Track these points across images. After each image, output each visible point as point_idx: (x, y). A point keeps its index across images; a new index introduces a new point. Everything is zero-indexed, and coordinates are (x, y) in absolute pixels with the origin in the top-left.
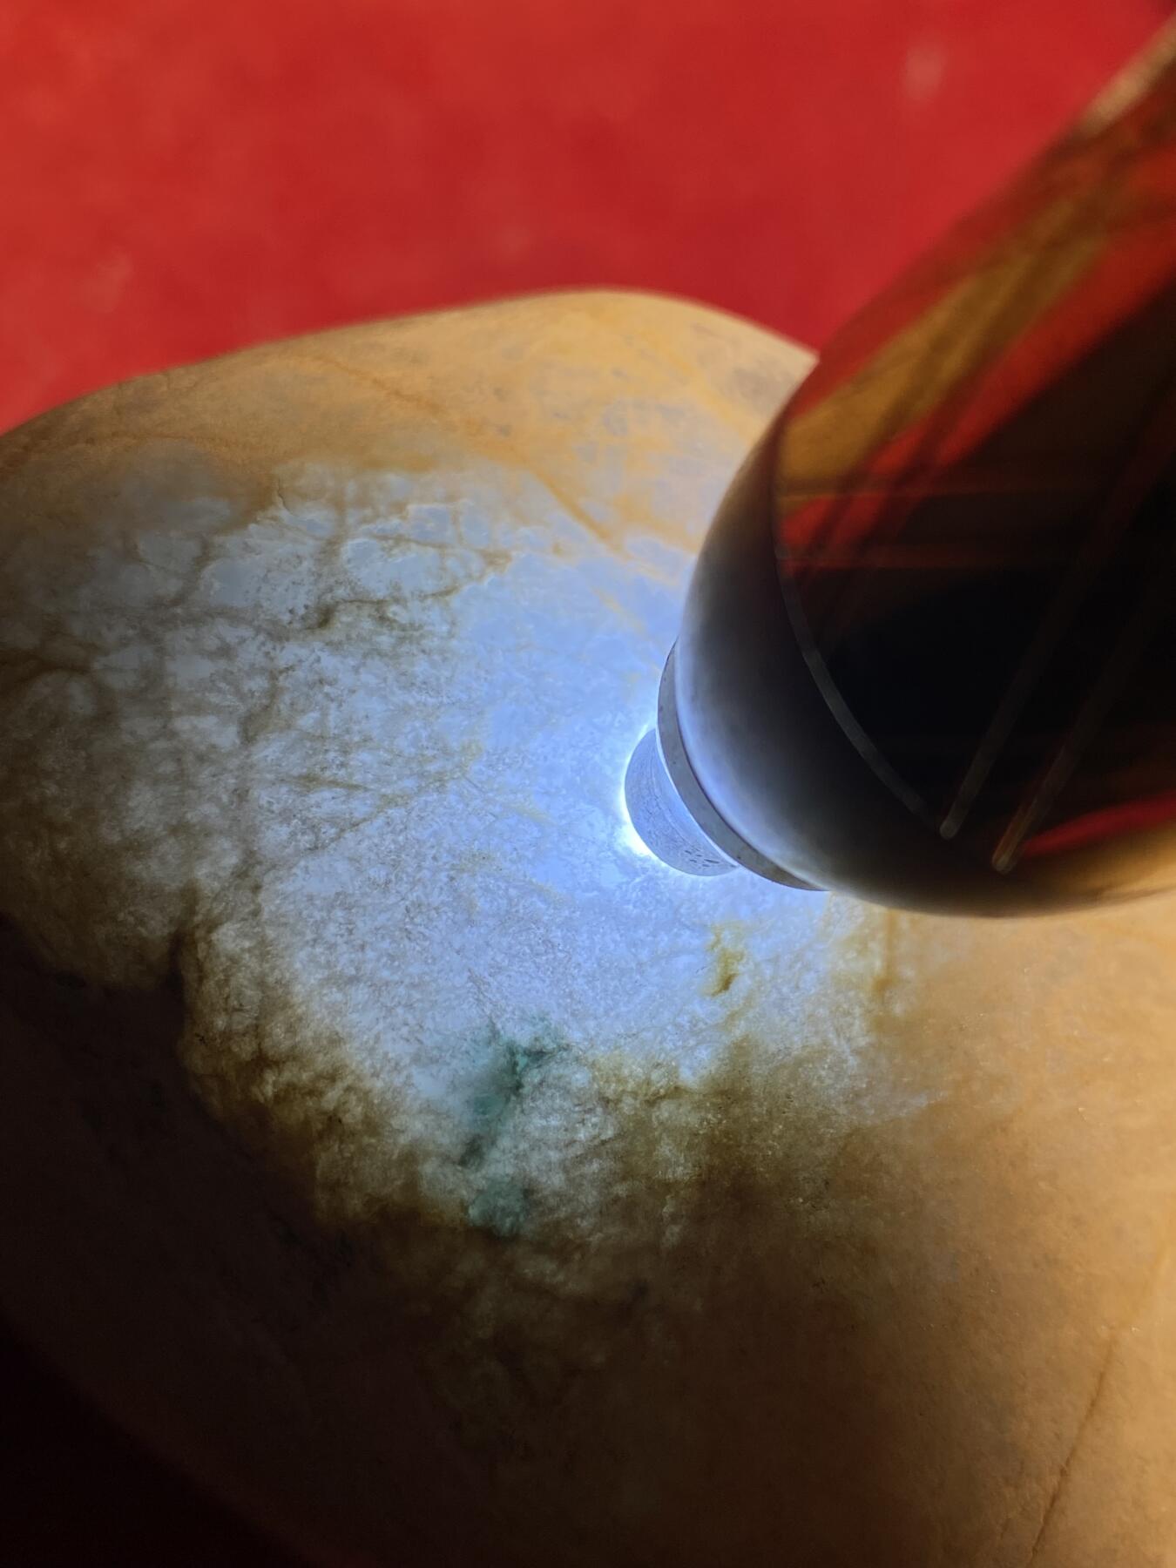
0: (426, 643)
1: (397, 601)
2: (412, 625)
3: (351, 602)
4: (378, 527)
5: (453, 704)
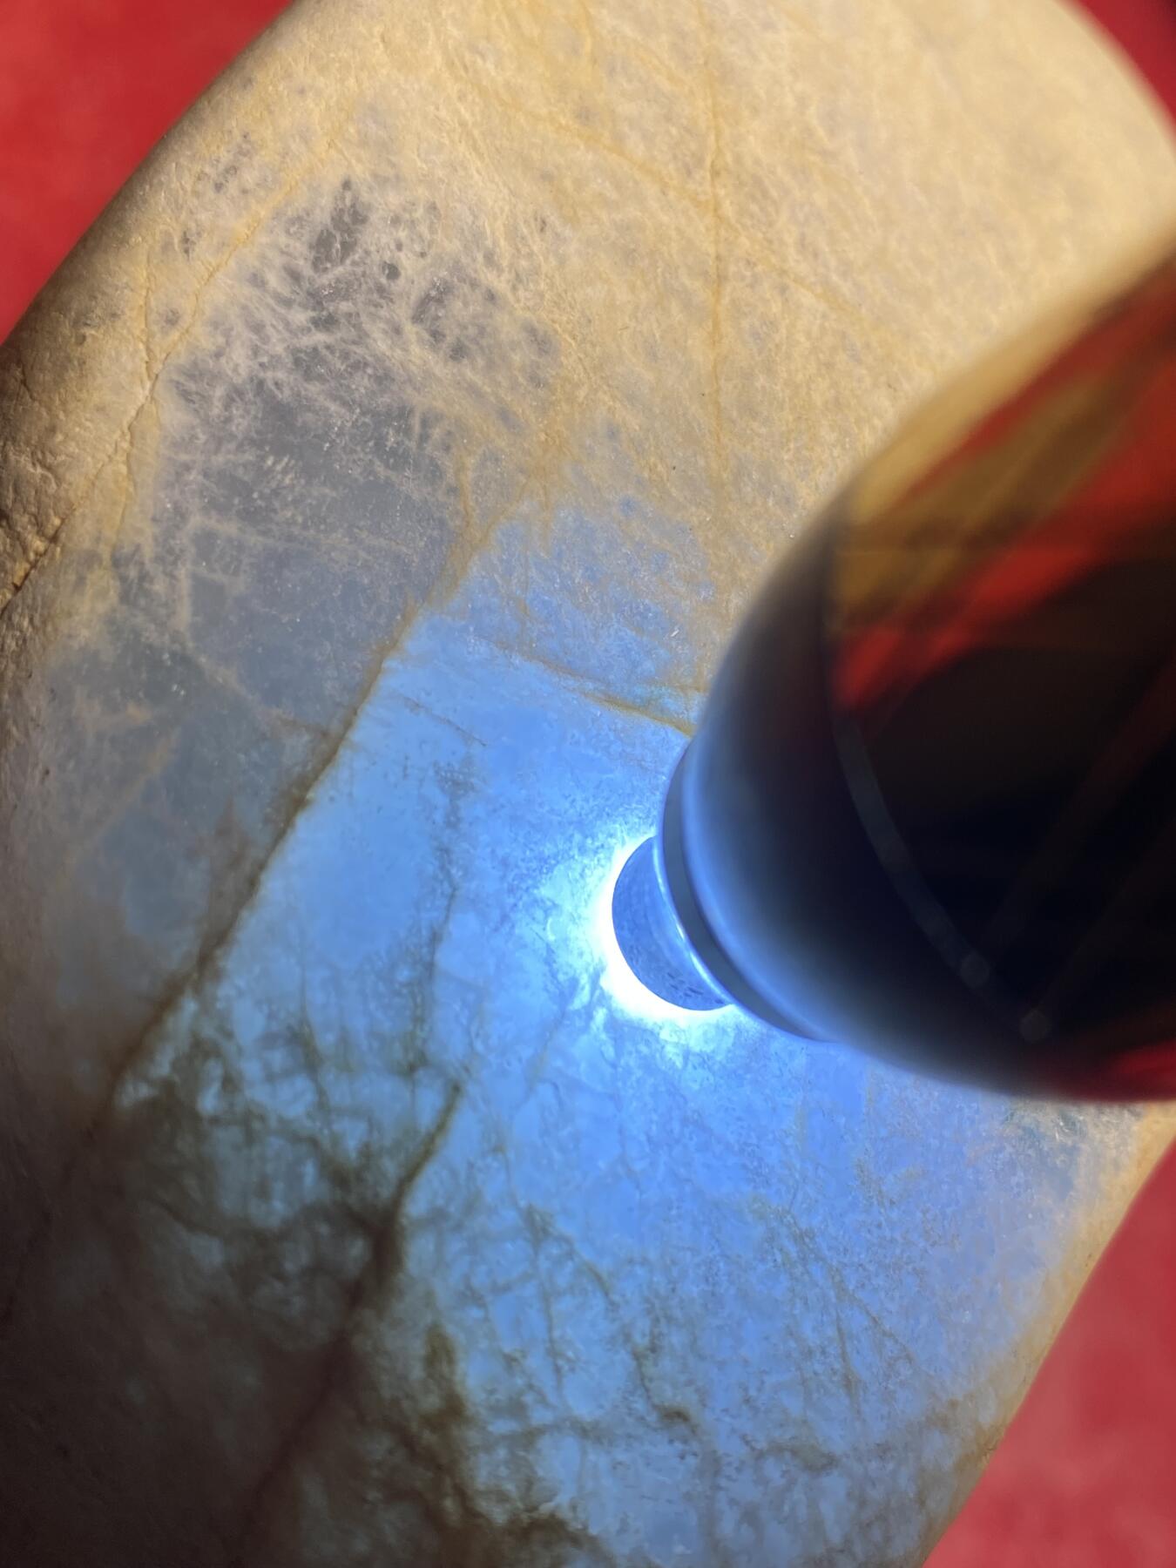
0: (663, 1290)
1: (628, 1338)
2: (649, 1312)
3: (647, 1390)
4: (546, 1381)
5: (717, 1241)
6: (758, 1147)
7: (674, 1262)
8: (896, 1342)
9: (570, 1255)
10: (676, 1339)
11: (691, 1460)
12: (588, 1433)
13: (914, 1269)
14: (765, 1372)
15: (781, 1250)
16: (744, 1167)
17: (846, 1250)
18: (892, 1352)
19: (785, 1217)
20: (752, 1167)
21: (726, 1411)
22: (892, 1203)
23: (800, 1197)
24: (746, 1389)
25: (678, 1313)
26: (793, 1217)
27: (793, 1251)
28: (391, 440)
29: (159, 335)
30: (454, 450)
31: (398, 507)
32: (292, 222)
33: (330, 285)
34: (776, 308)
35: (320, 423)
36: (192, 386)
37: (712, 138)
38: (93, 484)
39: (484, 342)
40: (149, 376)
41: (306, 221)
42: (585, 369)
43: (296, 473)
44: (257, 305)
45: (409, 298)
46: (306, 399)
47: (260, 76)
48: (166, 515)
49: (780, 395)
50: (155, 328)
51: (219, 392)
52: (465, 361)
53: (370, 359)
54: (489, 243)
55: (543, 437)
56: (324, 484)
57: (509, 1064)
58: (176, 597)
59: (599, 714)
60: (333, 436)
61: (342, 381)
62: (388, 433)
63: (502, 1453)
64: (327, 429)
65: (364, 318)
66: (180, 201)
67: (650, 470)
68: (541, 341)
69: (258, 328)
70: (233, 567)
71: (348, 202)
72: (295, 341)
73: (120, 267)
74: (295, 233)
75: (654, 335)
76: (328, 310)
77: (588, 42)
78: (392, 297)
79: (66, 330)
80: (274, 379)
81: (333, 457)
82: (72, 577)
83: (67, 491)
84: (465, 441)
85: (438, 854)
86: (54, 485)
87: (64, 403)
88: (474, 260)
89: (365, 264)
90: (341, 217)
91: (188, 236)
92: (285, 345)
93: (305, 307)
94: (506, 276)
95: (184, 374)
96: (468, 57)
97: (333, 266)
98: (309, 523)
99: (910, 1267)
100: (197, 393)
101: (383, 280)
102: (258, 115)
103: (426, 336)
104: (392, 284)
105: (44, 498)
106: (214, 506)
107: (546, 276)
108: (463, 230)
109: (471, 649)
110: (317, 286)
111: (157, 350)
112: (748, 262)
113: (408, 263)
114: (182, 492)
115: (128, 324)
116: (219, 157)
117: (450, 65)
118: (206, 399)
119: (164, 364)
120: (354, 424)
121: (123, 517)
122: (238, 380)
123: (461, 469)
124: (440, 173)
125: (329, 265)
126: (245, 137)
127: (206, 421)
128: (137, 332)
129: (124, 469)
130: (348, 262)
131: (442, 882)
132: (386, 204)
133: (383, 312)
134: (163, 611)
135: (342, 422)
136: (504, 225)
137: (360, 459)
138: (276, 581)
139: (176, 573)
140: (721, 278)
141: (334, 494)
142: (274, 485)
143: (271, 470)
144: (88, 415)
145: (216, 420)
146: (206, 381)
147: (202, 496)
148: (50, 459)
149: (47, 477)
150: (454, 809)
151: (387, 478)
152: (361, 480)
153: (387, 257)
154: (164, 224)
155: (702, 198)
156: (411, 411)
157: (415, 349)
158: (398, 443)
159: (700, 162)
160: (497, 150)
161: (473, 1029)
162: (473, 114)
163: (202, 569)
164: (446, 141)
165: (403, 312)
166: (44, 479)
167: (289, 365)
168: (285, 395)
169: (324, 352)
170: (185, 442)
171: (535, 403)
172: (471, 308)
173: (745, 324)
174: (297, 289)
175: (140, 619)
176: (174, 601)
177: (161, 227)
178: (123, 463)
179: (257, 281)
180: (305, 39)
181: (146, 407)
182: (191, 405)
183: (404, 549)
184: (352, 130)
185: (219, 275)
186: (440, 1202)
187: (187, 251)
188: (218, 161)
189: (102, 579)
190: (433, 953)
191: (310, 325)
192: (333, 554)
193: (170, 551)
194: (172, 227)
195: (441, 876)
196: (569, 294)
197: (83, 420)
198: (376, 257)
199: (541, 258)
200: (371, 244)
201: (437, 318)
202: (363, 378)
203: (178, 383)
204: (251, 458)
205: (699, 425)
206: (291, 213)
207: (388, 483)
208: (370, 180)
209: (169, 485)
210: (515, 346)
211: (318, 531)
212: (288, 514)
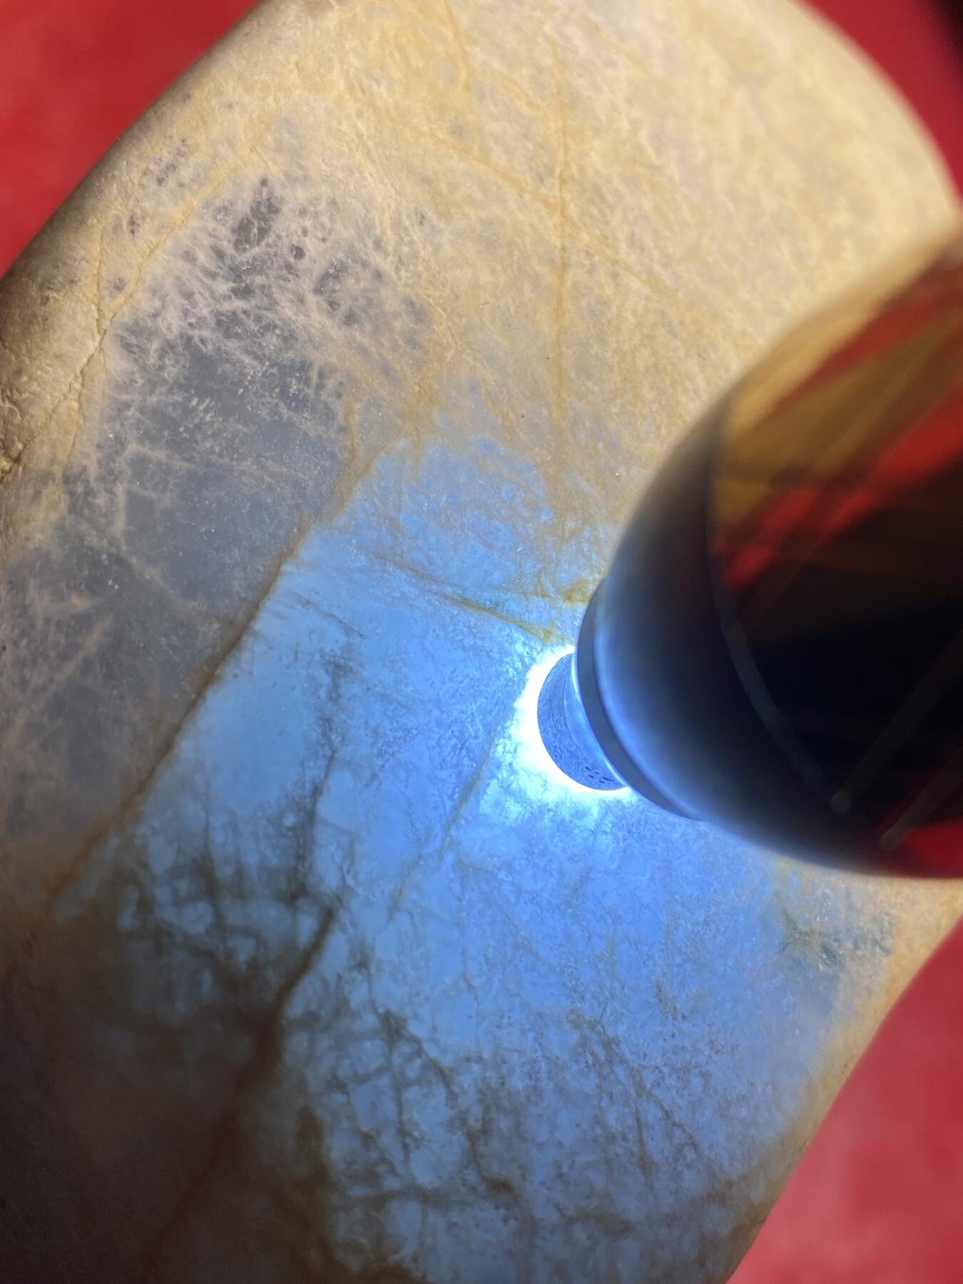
0: (494, 1083)
1: (464, 1122)
2: (482, 1101)
3: (479, 1165)
4: (396, 1155)
5: (540, 1045)
6: (576, 969)
7: (504, 1062)
8: (684, 1131)
9: (419, 1052)
10: (504, 1124)
11: (512, 1223)
12: (430, 1199)
13: (701, 1072)
14: (576, 1153)
15: (592, 1054)
16: (564, 985)
17: (645, 1055)
18: (680, 1139)
19: (596, 1027)
20: (570, 986)
21: (542, 1183)
22: (684, 1017)
23: (609, 1010)
24: (560, 1167)
25: (506, 1103)
26: (603, 1027)
27: (601, 1054)
28: (294, 388)
29: (108, 299)
30: (344, 397)
31: (298, 442)
32: (219, 210)
33: (248, 262)
34: (609, 291)
35: (236, 373)
36: (133, 340)
37: (561, 152)
38: (51, 416)
39: (371, 312)
40: (99, 331)
41: (230, 210)
42: (453, 336)
43: (215, 412)
44: (188, 277)
45: (311, 274)
46: (225, 352)
47: (197, 94)
48: (108, 443)
49: (611, 360)
50: (105, 293)
51: (155, 345)
52: (356, 326)
53: (279, 323)
54: (378, 232)
55: (417, 389)
56: (238, 421)
57: (374, 896)
58: (114, 509)
59: (456, 612)
60: (247, 383)
61: (256, 339)
62: (291, 382)
63: (358, 1213)
64: (241, 377)
65: (274, 289)
66: (129, 191)
67: (503, 418)
68: (418, 312)
69: (188, 295)
70: (161, 486)
71: (265, 196)
72: (218, 306)
73: (79, 244)
74: (221, 219)
75: (509, 310)
76: (245, 282)
77: (463, 75)
78: (298, 273)
79: (33, 291)
80: (200, 336)
81: (246, 401)
82: (31, 491)
83: (29, 422)
84: (354, 390)
85: (321, 722)
86: (20, 418)
87: (29, 351)
88: (365, 246)
89: (277, 246)
90: (258, 208)
91: (135, 220)
92: (211, 309)
93: (227, 280)
94: (391, 259)
95: (127, 330)
96: (366, 82)
97: (251, 247)
98: (225, 453)
99: (697, 1071)
100: (137, 346)
101: (292, 260)
102: (194, 124)
103: (325, 305)
104: (298, 263)
105: (11, 428)
106: (147, 436)
107: (424, 260)
108: (357, 221)
109: (353, 558)
110: (237, 263)
111: (106, 310)
112: (588, 253)
113: (311, 246)
114: (122, 425)
115: (84, 289)
116: (162, 157)
117: (351, 88)
118: (144, 351)
119: (111, 322)
120: (264, 374)
121: (74, 444)
122: (170, 336)
123: (349, 412)
124: (340, 175)
125: (247, 246)
126: (183, 141)
127: (144, 368)
128: (90, 296)
129: (76, 405)
130: (263, 244)
131: (323, 745)
132: (296, 199)
133: (290, 285)
134: (102, 521)
135: (254, 373)
136: (391, 218)
137: (268, 402)
138: (196, 499)
139: (115, 490)
140: (565, 266)
141: (246, 430)
142: (197, 421)
143: (195, 409)
144: (48, 362)
145: (152, 368)
146: (145, 336)
147: (138, 429)
148: (16, 396)
149: (14, 411)
150: (336, 687)
151: (290, 418)
152: (268, 419)
153: (295, 240)
154: (115, 209)
155: (552, 201)
156: (311, 365)
157: (316, 316)
158: (299, 390)
159: (551, 172)
160: (386, 157)
161: (345, 867)
162: (368, 129)
163: (136, 487)
164: (346, 150)
165: (306, 285)
166: (11, 412)
167: (213, 325)
168: (208, 349)
169: (242, 316)
170: (127, 385)
171: (411, 362)
172: (362, 284)
173: (584, 303)
174: (222, 266)
175: (84, 527)
176: (112, 512)
177: (113, 212)
178: (75, 400)
179: (189, 257)
180: (234, 64)
181: (95, 356)
182: (133, 355)
183: (301, 476)
184: (270, 139)
185: (158, 251)
186: (313, 1007)
187: (133, 232)
188: (160, 160)
189: (54, 494)
190: (314, 803)
191: (231, 294)
192: (243, 478)
193: (111, 472)
194: (123, 213)
195: (323, 741)
196: (442, 275)
197: (44, 365)
198: (286, 241)
199: (420, 245)
200: (283, 230)
201: (334, 291)
202: (272, 338)
203: (122, 337)
204: (180, 399)
205: (544, 383)
206: (218, 203)
207: (290, 422)
208: (283, 178)
209: (111, 419)
210: (396, 315)
211: (232, 459)
212: (208, 445)
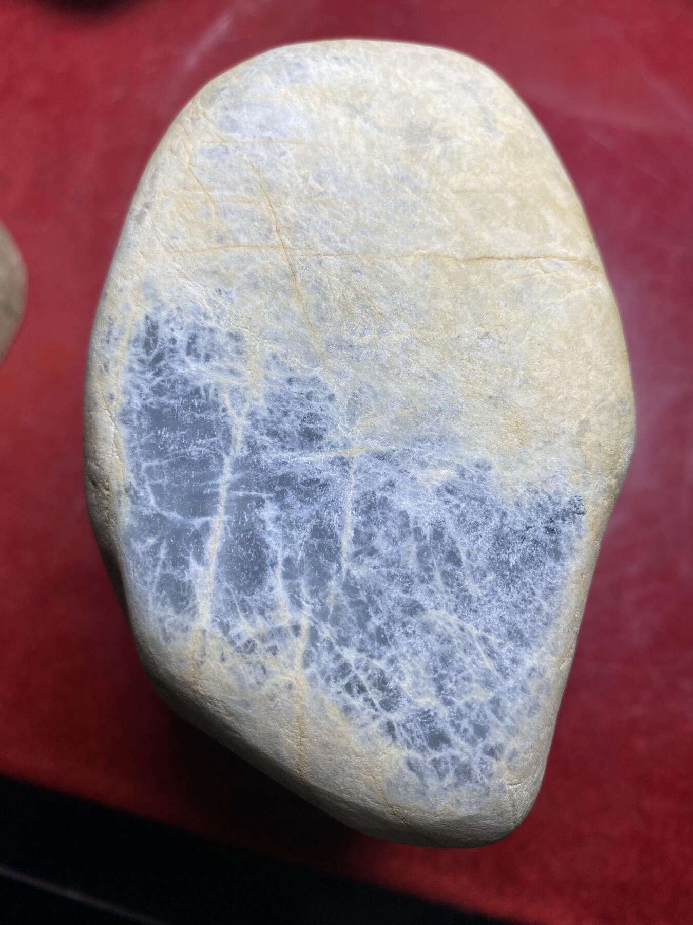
28: (196, 403)
29: (110, 405)
30: (219, 395)
32: (135, 342)
33: (154, 358)
34: (320, 272)
35: (171, 410)
36: (126, 418)
37: (273, 217)
38: (111, 467)
39: (215, 349)
40: (113, 421)
41: (139, 339)
42: (255, 338)
43: (169, 432)
44: (134, 379)
45: (183, 348)
46: (163, 404)
47: (108, 291)
48: (135, 468)
49: (333, 306)
50: (108, 403)
51: (134, 416)
52: (211, 360)
53: (178, 378)
54: (203, 310)
56: (180, 431)
60: (177, 412)
61: (172, 391)
62: (194, 401)
64: (173, 411)
65: (170, 364)
66: (100, 353)
68: (235, 337)
70: (161, 476)
71: (150, 324)
72: (151, 385)
73: (93, 385)
74: (137, 345)
75: (276, 310)
76: (157, 367)
77: (213, 209)
78: (177, 350)
80: (149, 402)
81: (179, 420)
82: (117, 502)
84: (222, 389)
86: (102, 471)
88: (200, 320)
89: (163, 343)
90: (149, 331)
91: (106, 365)
92: (149, 388)
93: (149, 371)
94: (214, 319)
95: (122, 415)
96: (171, 242)
98: (180, 447)
100: (128, 420)
102: (111, 306)
103: (194, 358)
104: (175, 346)
105: (102, 476)
106: (148, 457)
107: (228, 311)
108: (192, 311)
110: (150, 361)
111: (112, 411)
113: (178, 335)
114: (136, 457)
115: (101, 405)
116: (105, 330)
117: (166, 249)
118: (131, 421)
119: (115, 415)
120: (182, 404)
121: (123, 474)
122: (139, 409)
123: (224, 400)
124: (177, 294)
125: (152, 351)
126: (109, 318)
127: (135, 428)
128: (104, 407)
129: (117, 457)
130: (157, 346)
132: (162, 317)
133: (175, 358)
135: (178, 405)
136: (206, 300)
137: (188, 416)
139: (145, 487)
140: (294, 273)
141: (184, 432)
142: (163, 440)
143: (161, 435)
145: (137, 426)
146: (129, 414)
147: (143, 456)
148: (98, 462)
151: (200, 417)
152: (192, 422)
153: (170, 336)
154: (98, 364)
155: (276, 244)
156: (199, 389)
157: (192, 365)
158: (199, 403)
159: (270, 230)
160: (193, 273)
162: (180, 264)
163: (153, 482)
165: (182, 354)
166: (99, 470)
167: (153, 395)
168: (155, 406)
169: (162, 384)
170: (131, 439)
171: (241, 361)
172: (206, 339)
173: (310, 286)
174: (145, 365)
176: (148, 496)
178: (117, 455)
179: (131, 370)
181: (116, 433)
182: (128, 425)
184: (142, 296)
185: (119, 374)
187: (107, 371)
189: (125, 499)
191: (154, 376)
192: (192, 454)
193: (140, 480)
194: (101, 364)
196: (239, 313)
197: (101, 445)
198: (166, 339)
199: (224, 305)
200: (163, 335)
201: (195, 349)
202: (178, 386)
203: (121, 419)
204: (153, 434)
205: (306, 335)
206: (133, 338)
207: (201, 419)
208: (154, 311)
209: (132, 456)
210: (226, 344)
211: (184, 448)
212: (172, 448)
